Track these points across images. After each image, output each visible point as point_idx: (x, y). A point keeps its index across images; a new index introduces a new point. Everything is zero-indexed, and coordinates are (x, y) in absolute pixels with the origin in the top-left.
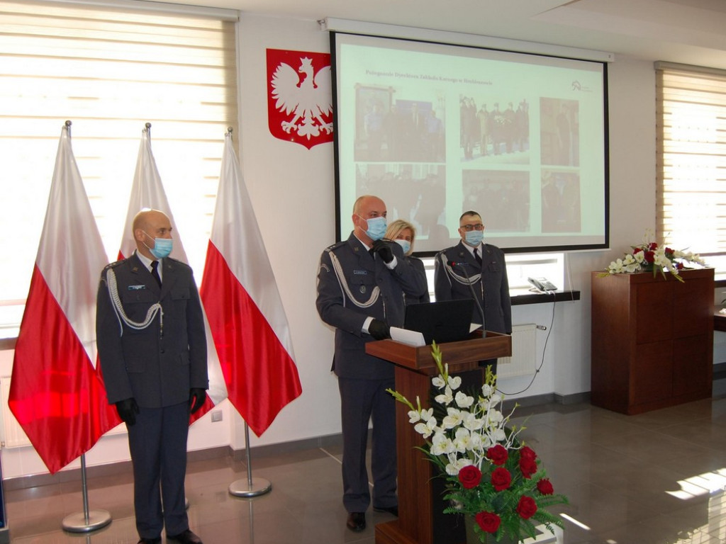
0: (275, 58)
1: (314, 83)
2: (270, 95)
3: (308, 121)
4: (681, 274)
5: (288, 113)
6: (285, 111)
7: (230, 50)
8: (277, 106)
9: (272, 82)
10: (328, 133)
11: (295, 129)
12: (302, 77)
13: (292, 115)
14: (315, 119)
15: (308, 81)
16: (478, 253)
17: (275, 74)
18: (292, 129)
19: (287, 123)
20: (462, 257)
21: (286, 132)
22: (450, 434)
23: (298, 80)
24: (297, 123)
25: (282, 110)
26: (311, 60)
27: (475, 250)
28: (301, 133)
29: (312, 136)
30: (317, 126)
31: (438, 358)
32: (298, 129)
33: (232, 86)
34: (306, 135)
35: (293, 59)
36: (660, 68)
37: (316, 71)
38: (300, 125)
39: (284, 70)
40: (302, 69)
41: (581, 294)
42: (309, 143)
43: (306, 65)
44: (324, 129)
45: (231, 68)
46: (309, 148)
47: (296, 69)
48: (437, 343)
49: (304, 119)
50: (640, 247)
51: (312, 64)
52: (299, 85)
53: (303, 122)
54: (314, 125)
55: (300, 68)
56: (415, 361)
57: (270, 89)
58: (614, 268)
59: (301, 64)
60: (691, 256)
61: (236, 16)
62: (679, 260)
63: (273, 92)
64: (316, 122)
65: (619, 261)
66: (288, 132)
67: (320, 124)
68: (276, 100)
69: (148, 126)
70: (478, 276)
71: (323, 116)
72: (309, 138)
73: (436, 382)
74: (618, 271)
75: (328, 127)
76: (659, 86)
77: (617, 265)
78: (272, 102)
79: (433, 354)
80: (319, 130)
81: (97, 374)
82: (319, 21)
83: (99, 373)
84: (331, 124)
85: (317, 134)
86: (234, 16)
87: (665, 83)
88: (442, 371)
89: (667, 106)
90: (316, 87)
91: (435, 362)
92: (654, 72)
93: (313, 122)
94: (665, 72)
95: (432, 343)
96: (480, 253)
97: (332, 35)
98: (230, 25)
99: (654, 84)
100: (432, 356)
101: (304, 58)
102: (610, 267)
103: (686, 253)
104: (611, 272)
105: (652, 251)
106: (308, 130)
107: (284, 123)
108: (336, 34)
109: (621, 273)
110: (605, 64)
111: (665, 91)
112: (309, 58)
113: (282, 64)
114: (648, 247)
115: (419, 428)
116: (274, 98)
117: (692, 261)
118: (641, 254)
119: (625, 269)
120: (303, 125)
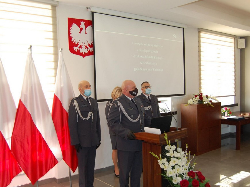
0: (71, 21)
1: (85, 32)
2: (69, 36)
3: (84, 47)
4: (212, 104)
5: (76, 43)
6: (75, 42)
7: (54, 17)
8: (72, 40)
9: (70, 31)
10: (91, 52)
11: (79, 50)
12: (81, 29)
13: (78, 44)
14: (86, 46)
15: (83, 31)
16: (149, 98)
17: (71, 28)
18: (78, 50)
19: (76, 47)
20: (143, 99)
21: (75, 51)
22: (173, 168)
23: (79, 30)
24: (79, 48)
25: (74, 42)
26: (84, 23)
27: (148, 97)
28: (81, 52)
29: (85, 53)
30: (87, 49)
31: (166, 138)
32: (80, 50)
33: (55, 31)
34: (83, 52)
35: (78, 22)
36: (200, 31)
37: (86, 27)
38: (80, 48)
39: (75, 26)
40: (81, 26)
41: (177, 112)
42: (84, 55)
43: (83, 25)
44: (89, 50)
45: (55, 24)
46: (84, 57)
47: (79, 26)
48: (166, 133)
49: (82, 46)
50: (196, 95)
51: (85, 24)
52: (80, 33)
53: (82, 47)
54: (86, 48)
55: (80, 26)
56: (159, 140)
57: (69, 33)
58: (190, 102)
59: (80, 24)
60: (214, 98)
61: (57, 4)
62: (210, 99)
63: (71, 35)
64: (87, 47)
65: (191, 100)
66: (76, 51)
67: (88, 48)
68: (72, 38)
69: (31, 47)
70: (150, 107)
71: (89, 45)
72: (84, 53)
73: (166, 148)
74: (191, 104)
75: (91, 49)
76: (199, 37)
77: (190, 101)
78: (70, 39)
79: (165, 137)
80: (88, 50)
81: (11, 152)
82: (87, 8)
83: (12, 151)
84: (92, 48)
85: (87, 52)
86: (56, 4)
87: (201, 36)
88: (168, 143)
89: (202, 44)
90: (86, 33)
91: (165, 140)
92: (198, 32)
93: (85, 47)
94: (201, 32)
95: (164, 133)
96: (150, 98)
97: (93, 13)
98: (54, 7)
99: (198, 36)
100: (164, 138)
101: (82, 22)
102: (188, 102)
103: (212, 96)
104: (189, 104)
105: (201, 96)
106: (84, 50)
107: (75, 47)
108: (94, 13)
109: (192, 104)
110: (183, 29)
111: (201, 39)
112: (84, 22)
113: (74, 24)
114: (200, 94)
115: (162, 166)
116: (71, 37)
117: (214, 99)
118: (198, 97)
119: (193, 103)
120: (82, 48)
